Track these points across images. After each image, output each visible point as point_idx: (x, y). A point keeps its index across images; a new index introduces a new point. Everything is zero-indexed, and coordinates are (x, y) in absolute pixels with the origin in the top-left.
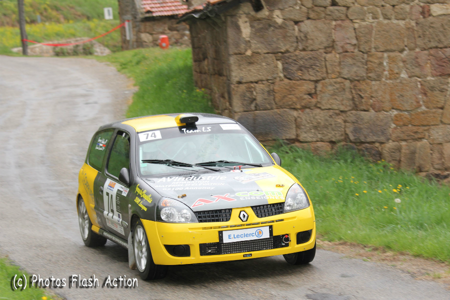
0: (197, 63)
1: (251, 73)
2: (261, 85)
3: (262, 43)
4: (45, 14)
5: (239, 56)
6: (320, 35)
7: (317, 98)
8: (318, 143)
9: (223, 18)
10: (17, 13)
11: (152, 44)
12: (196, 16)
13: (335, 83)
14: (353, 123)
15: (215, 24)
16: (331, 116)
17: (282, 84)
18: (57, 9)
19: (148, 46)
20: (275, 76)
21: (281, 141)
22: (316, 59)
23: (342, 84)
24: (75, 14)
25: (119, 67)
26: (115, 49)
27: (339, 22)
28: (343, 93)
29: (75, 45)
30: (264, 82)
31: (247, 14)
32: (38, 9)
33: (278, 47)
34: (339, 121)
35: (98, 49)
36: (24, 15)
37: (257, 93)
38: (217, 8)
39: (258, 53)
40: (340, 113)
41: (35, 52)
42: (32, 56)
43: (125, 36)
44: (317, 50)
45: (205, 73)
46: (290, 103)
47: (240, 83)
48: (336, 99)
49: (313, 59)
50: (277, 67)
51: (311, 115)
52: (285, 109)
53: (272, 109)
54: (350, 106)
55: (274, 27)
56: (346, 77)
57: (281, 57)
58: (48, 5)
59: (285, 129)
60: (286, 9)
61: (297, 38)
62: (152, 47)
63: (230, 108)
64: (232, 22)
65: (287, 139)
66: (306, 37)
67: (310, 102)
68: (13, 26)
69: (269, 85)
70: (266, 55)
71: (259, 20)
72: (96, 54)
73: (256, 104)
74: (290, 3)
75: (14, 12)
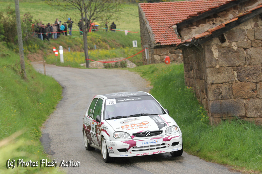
0: (187, 72)
1: (219, 78)
2: (225, 85)
3: (225, 61)
4: (99, 44)
5: (212, 68)
6: (259, 56)
7: (257, 93)
8: (258, 118)
9: (203, 47)
10: (83, 44)
11: (160, 61)
12: (187, 45)
15: (197, 50)
17: (237, 85)
18: (105, 41)
19: (158, 62)
20: (233, 80)
21: (237, 117)
22: (257, 70)
24: (116, 44)
25: (142, 75)
26: (139, 64)
29: (116, 62)
30: (226, 83)
31: (217, 44)
32: (95, 42)
33: (234, 63)
35: (129, 64)
36: (87, 45)
37: (222, 90)
38: (199, 41)
39: (223, 67)
41: (93, 66)
42: (92, 68)
43: (145, 57)
44: (257, 65)
45: (192, 78)
46: (241, 95)
47: (212, 84)
49: (255, 70)
50: (234, 75)
51: (254, 102)
52: (238, 99)
53: (231, 98)
55: (232, 51)
57: (236, 69)
58: (100, 39)
59: (238, 110)
60: (239, 42)
61: (245, 58)
62: (160, 63)
63: (207, 98)
64: (208, 49)
65: (239, 116)
66: (251, 57)
67: (253, 95)
68: (81, 51)
69: (229, 85)
70: (228, 68)
71: (223, 47)
72: (128, 67)
73: (222, 96)
74: (242, 38)
75: (81, 43)
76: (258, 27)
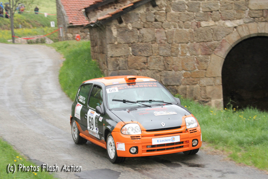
0: (93, 48)
1: (117, 53)
2: (121, 58)
3: (122, 38)
4: (23, 24)
5: (111, 44)
6: (150, 35)
7: (148, 65)
9: (104, 27)
11: (72, 39)
12: (92, 25)
13: (156, 57)
14: (165, 76)
16: (154, 73)
17: (131, 58)
18: (28, 21)
19: (70, 40)
20: (128, 54)
22: (147, 46)
23: (159, 58)
24: (37, 24)
25: (57, 49)
26: (56, 40)
27: (158, 29)
28: (160, 62)
29: (37, 39)
30: (123, 57)
31: (116, 25)
32: (20, 22)
33: (129, 41)
34: (158, 75)
35: (48, 41)
37: (120, 62)
38: (102, 22)
39: (121, 43)
40: (158, 71)
41: (18, 42)
42: (17, 44)
43: (60, 34)
44: (148, 42)
45: (96, 52)
46: (135, 67)
47: (112, 57)
48: (156, 65)
50: (129, 50)
51: (145, 72)
52: (133, 70)
53: (127, 69)
54: (163, 68)
55: (128, 31)
56: (161, 55)
57: (131, 45)
58: (25, 20)
60: (134, 23)
61: (139, 37)
62: (73, 40)
63: (107, 68)
64: (108, 29)
66: (143, 36)
67: (144, 66)
68: (8, 29)
69: (125, 58)
70: (124, 44)
71: (121, 28)
72: (46, 43)
73: (119, 67)
75: (9, 23)
76: (149, 12)
